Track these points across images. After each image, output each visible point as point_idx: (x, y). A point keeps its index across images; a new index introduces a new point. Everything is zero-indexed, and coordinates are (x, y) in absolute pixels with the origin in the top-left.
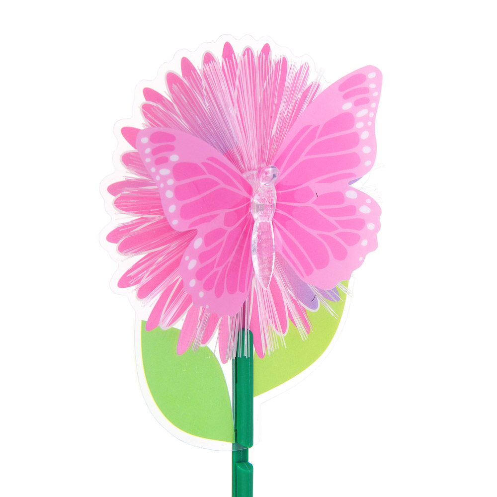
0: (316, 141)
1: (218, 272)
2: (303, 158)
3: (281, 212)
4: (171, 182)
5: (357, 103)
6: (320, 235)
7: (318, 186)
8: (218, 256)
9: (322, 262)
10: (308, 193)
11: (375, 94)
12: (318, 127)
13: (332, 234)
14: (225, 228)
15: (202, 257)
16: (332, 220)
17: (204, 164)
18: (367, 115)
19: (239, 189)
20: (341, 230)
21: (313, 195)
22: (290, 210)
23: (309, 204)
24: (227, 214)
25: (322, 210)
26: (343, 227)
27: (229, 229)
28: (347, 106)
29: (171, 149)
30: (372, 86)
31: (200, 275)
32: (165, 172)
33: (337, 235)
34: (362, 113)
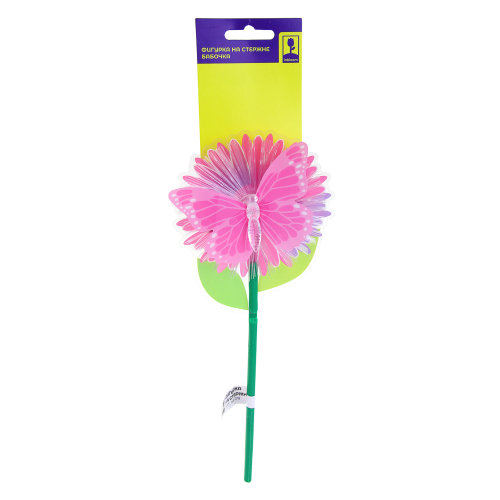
0: (277, 181)
1: (229, 246)
2: (271, 189)
3: (263, 214)
4: (193, 211)
5: (296, 161)
6: (282, 225)
7: (280, 203)
8: (228, 239)
9: (285, 238)
10: (275, 206)
11: (305, 156)
12: (277, 174)
13: (289, 225)
14: (231, 226)
15: (217, 241)
16: (288, 218)
17: (212, 200)
18: (302, 167)
19: (236, 207)
20: (293, 223)
21: (278, 207)
22: (267, 213)
23: (276, 211)
24: (230, 220)
25: (283, 214)
26: (294, 222)
27: (234, 226)
28: (291, 163)
29: (191, 196)
30: (303, 152)
31: (217, 249)
32: (188, 207)
33: (291, 225)
34: (299, 166)
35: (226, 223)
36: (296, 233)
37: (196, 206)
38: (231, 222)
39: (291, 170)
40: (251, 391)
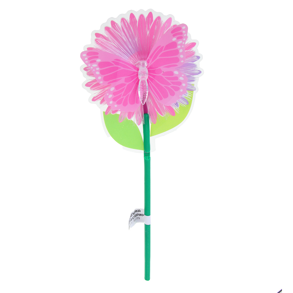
0: (163, 52)
1: (123, 98)
3: (151, 77)
4: (98, 69)
5: (178, 38)
6: (165, 86)
7: (163, 69)
8: (123, 93)
9: (166, 96)
10: (160, 71)
11: (185, 35)
12: (163, 47)
13: (169, 86)
14: (126, 83)
15: (114, 93)
16: (169, 81)
17: (113, 62)
18: (182, 43)
19: (130, 69)
20: (172, 85)
21: (162, 72)
22: (154, 76)
23: (161, 75)
24: (126, 78)
25: (165, 77)
27: (128, 83)
28: (174, 39)
29: (97, 57)
30: (184, 32)
31: (114, 100)
32: (95, 65)
33: (171, 87)
34: (180, 42)
35: (122, 80)
36: (174, 92)
37: (101, 65)
38: (126, 80)
39: (174, 44)
40: (147, 211)
